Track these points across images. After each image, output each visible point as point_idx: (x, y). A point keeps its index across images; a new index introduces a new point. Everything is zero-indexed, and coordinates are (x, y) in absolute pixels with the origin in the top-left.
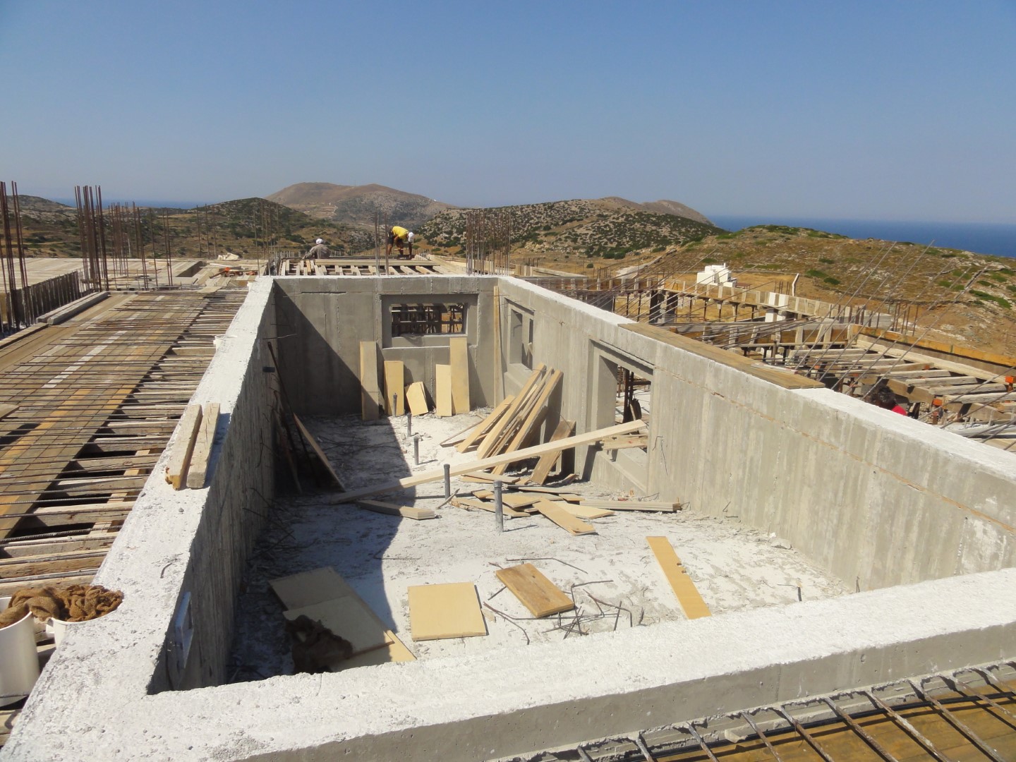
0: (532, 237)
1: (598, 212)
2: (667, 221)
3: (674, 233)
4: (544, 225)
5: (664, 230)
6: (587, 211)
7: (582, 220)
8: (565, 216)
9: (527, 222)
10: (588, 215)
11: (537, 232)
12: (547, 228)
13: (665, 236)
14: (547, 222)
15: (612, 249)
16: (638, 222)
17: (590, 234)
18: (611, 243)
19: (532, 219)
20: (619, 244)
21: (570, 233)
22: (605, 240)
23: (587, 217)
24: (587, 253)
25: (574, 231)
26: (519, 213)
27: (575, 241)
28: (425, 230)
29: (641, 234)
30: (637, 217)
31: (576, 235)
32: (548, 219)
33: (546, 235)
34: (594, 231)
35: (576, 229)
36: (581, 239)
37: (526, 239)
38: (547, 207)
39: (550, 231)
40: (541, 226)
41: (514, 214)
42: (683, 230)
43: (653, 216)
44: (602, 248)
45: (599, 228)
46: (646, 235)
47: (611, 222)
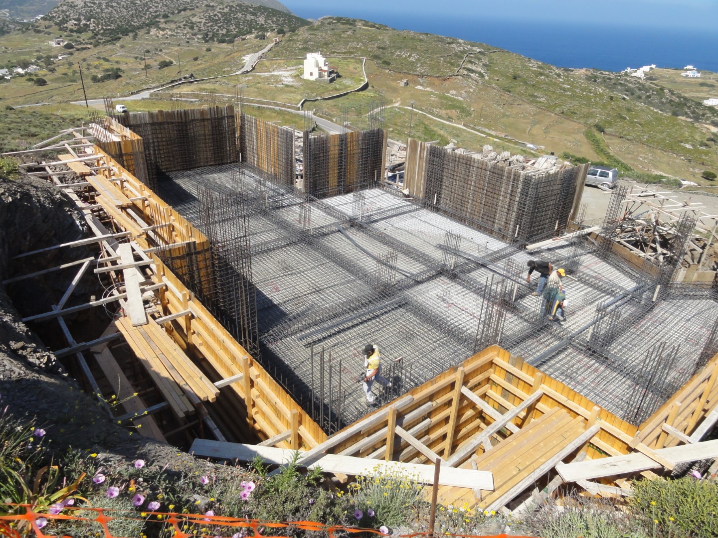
0: (153, 23)
1: (205, 3)
2: (261, 12)
3: (268, 21)
4: (162, 13)
5: (260, 19)
6: (196, 1)
7: (193, 9)
8: (179, 6)
9: (147, 10)
10: (198, 5)
11: (157, 20)
12: (166, 16)
13: (262, 25)
14: (164, 11)
15: (223, 35)
16: (240, 12)
17: (203, 22)
18: (222, 30)
19: (151, 7)
20: (228, 31)
21: (187, 22)
22: (216, 27)
23: (197, 7)
24: (204, 38)
25: (189, 19)
27: (192, 28)
28: (54, 17)
29: (244, 22)
30: (238, 8)
31: (192, 23)
32: (165, 8)
33: (166, 22)
34: (206, 20)
35: (191, 18)
36: (197, 26)
37: (149, 25)
39: (169, 19)
40: (160, 14)
42: (275, 19)
43: (250, 8)
44: (215, 35)
45: (210, 17)
46: (248, 24)
47: (219, 12)
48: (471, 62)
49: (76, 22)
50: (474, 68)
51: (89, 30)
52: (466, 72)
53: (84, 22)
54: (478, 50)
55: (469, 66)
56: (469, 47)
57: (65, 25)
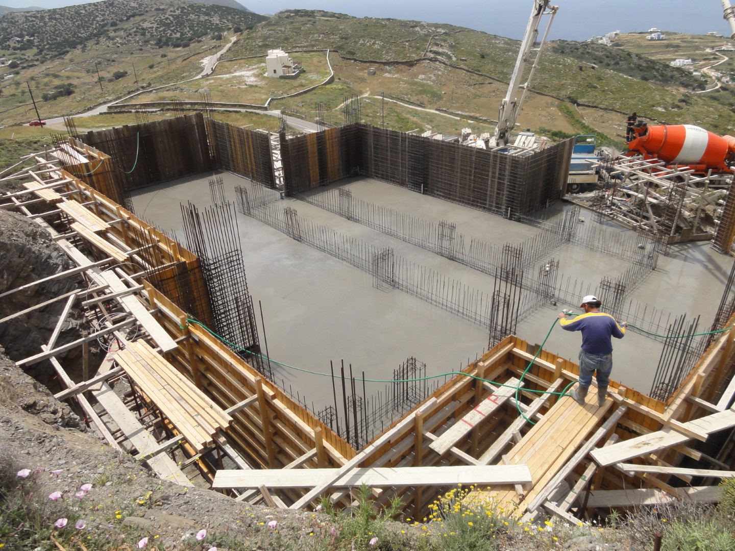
0: (103, 33)
1: (155, 7)
4: (110, 21)
5: (214, 19)
6: (145, 6)
7: (143, 14)
8: (127, 12)
9: (94, 20)
10: (148, 9)
11: (105, 28)
12: (114, 24)
13: (217, 24)
14: (112, 19)
15: (178, 39)
16: (193, 14)
17: (155, 27)
18: (175, 34)
19: (97, 16)
20: (182, 34)
21: (137, 28)
22: (169, 31)
23: (147, 11)
24: (157, 44)
26: (83, 12)
27: (143, 34)
29: (197, 24)
30: (190, 9)
31: (143, 29)
32: (113, 16)
33: (115, 31)
34: (158, 24)
35: (141, 24)
36: (149, 32)
37: (98, 35)
38: (107, 4)
39: (117, 27)
40: (108, 23)
41: (79, 14)
42: (230, 18)
44: (169, 39)
45: (161, 21)
46: (202, 25)
47: (170, 15)
48: (437, 45)
49: (19, 39)
50: (440, 50)
51: (34, 46)
52: (432, 55)
53: (27, 38)
54: (443, 31)
55: (435, 49)
56: (433, 29)
57: (8, 43)
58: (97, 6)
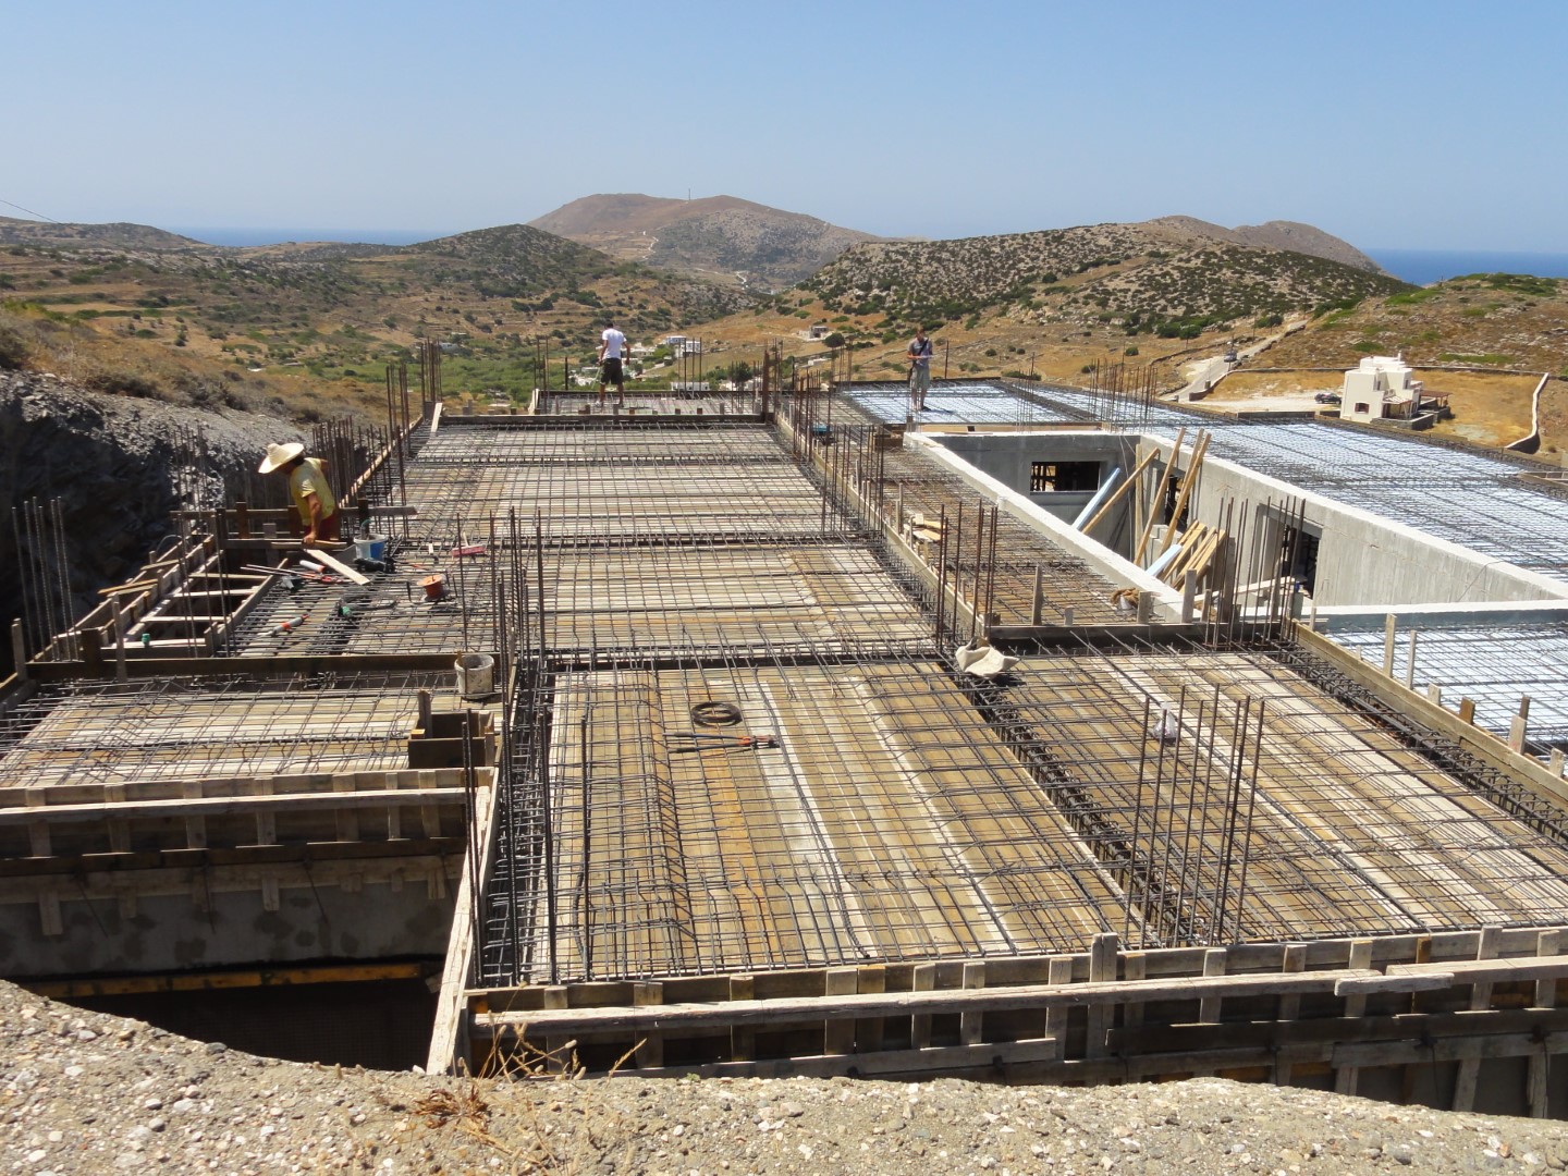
0: (1021, 294)
1: (1149, 248)
2: (1287, 265)
3: (1300, 288)
4: (1043, 273)
5: (1279, 282)
6: (1127, 245)
7: (1118, 263)
8: (1085, 256)
9: (1013, 266)
10: (1131, 253)
11: (1030, 286)
12: (1050, 278)
14: (1049, 268)
15: (1176, 319)
16: (1229, 268)
17: (1133, 289)
18: (1175, 307)
19: (1022, 260)
20: (1190, 309)
21: (1094, 289)
22: (1163, 302)
23: (1128, 257)
24: (1126, 326)
25: (1101, 284)
26: (997, 250)
27: (1103, 303)
28: (821, 283)
30: (1226, 257)
31: (1106, 292)
32: (1053, 261)
33: (1047, 292)
34: (1141, 285)
35: (1105, 282)
36: (1115, 300)
37: (1009, 298)
38: (1050, 237)
39: (1056, 284)
40: (1038, 275)
41: (986, 253)
43: (1259, 256)
44: (1157, 318)
45: (1151, 278)
47: (1175, 268)
49: (861, 293)
51: (883, 308)
53: (876, 291)
57: (839, 298)
58: (1028, 239)
